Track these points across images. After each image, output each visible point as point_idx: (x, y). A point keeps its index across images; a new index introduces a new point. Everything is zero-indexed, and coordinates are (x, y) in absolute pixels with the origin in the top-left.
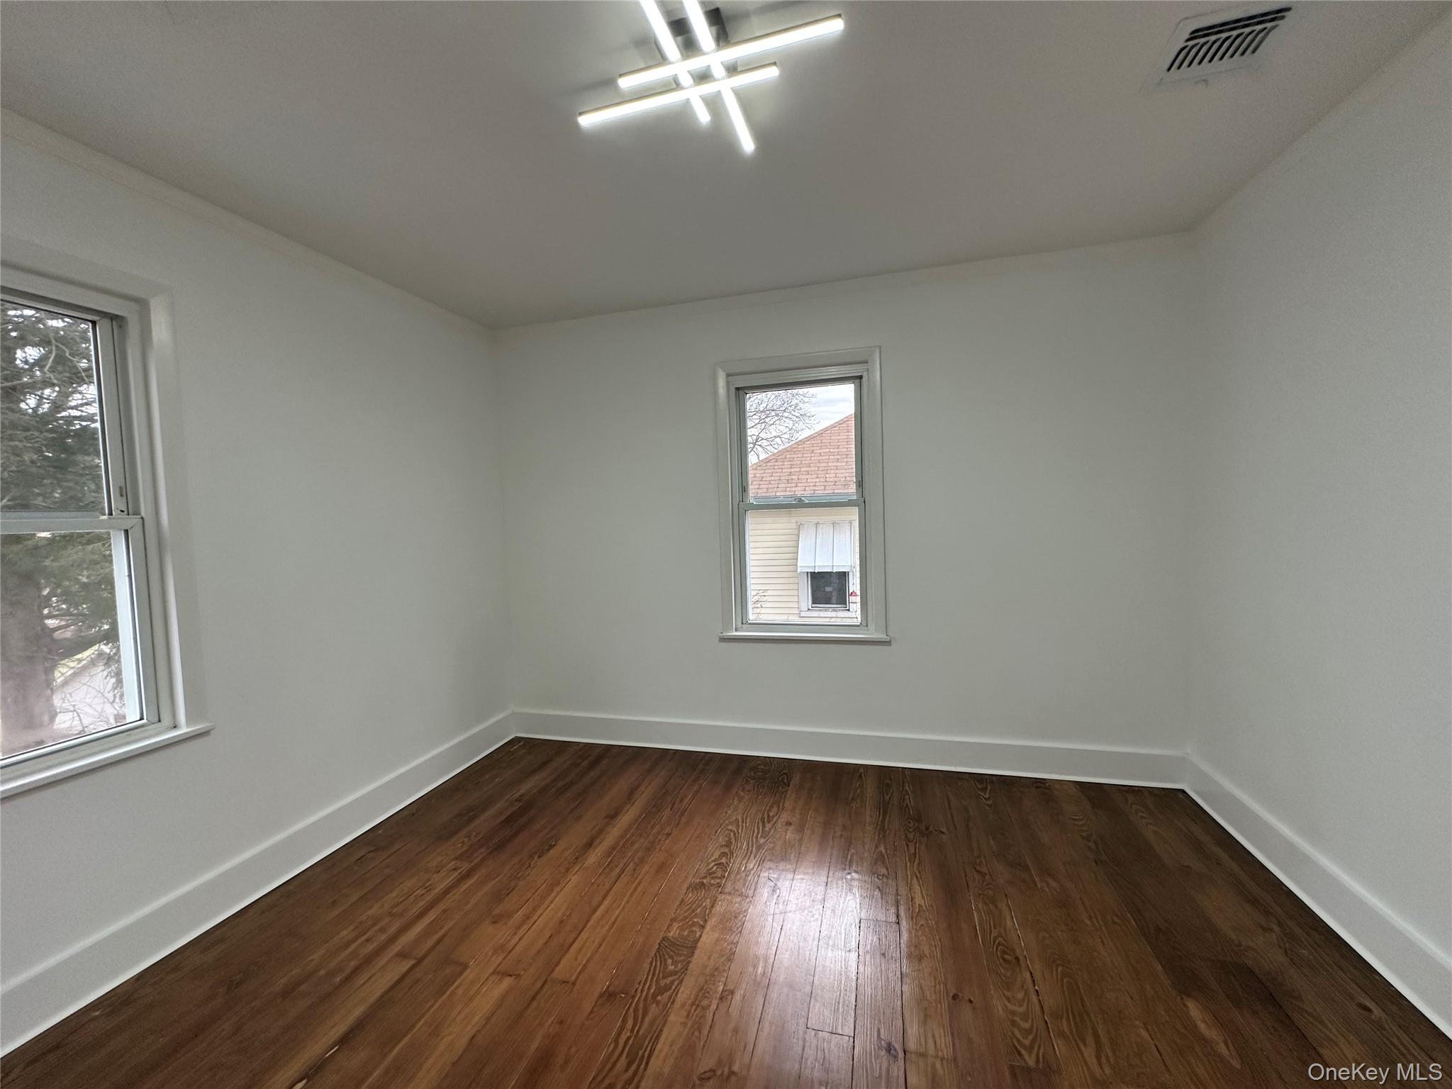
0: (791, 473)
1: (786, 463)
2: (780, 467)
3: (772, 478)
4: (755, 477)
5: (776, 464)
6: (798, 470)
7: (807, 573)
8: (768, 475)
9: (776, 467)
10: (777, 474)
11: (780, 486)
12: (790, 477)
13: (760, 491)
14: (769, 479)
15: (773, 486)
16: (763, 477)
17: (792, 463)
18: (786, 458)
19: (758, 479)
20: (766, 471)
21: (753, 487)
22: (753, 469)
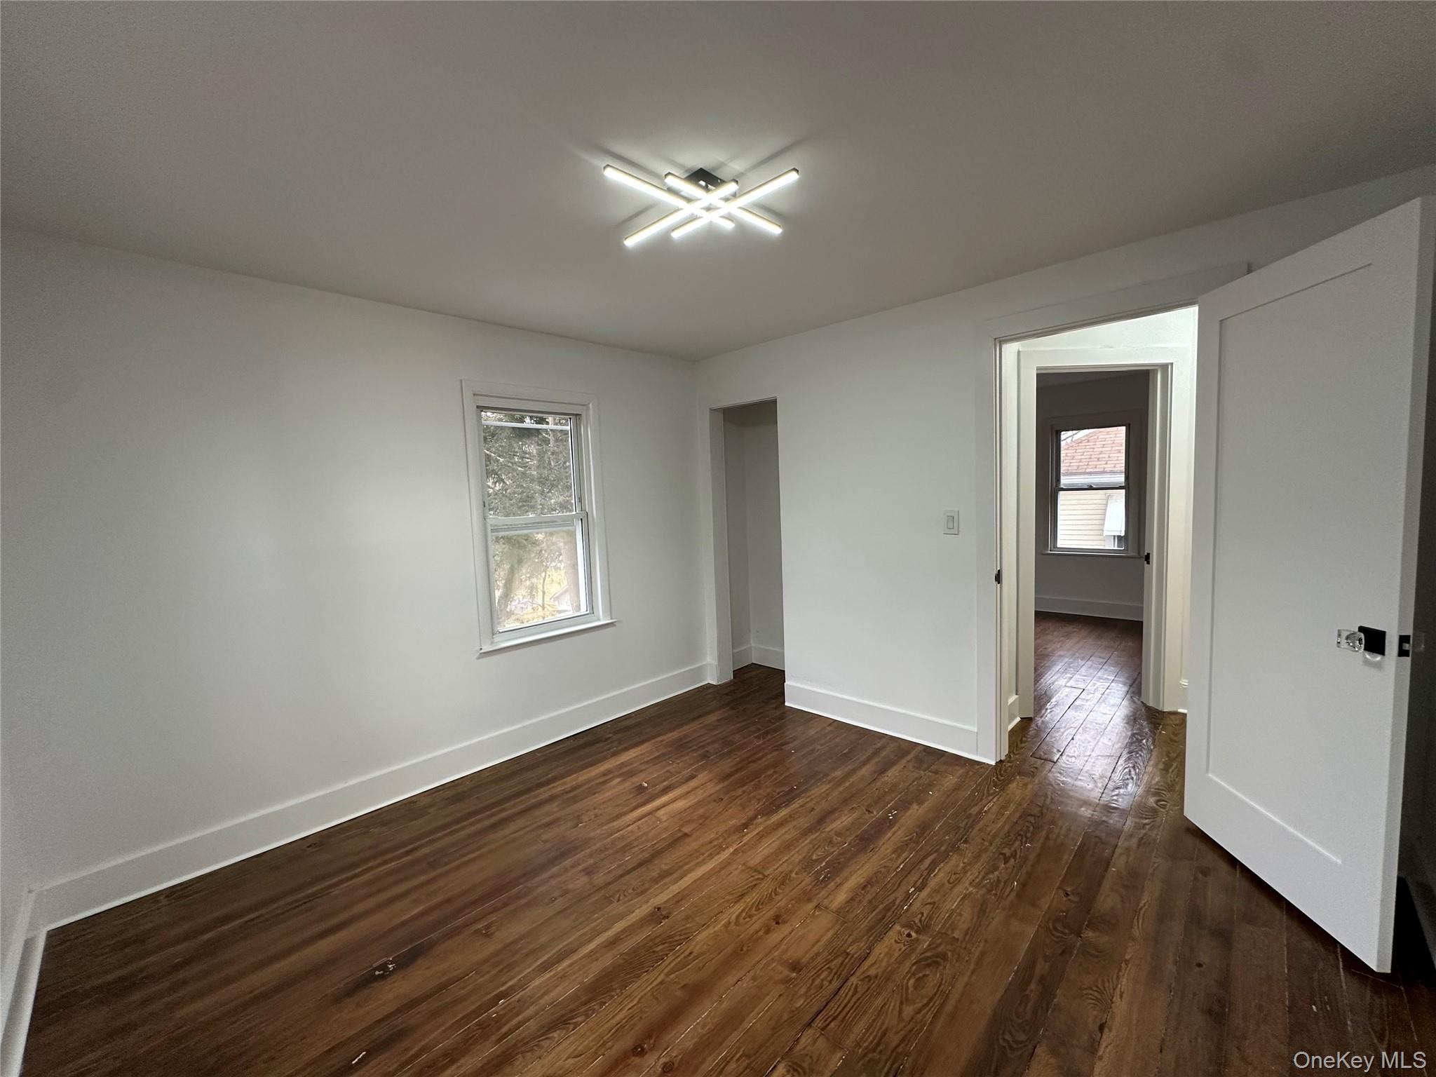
0: (1101, 453)
1: (1097, 443)
2: (1092, 447)
3: (1083, 457)
4: (1066, 456)
5: (1088, 444)
6: (1110, 449)
7: (1114, 536)
8: (1080, 454)
9: (1088, 447)
10: (1088, 453)
11: (1090, 463)
12: (1101, 456)
13: (1070, 468)
14: (1080, 457)
15: (1083, 464)
16: (1074, 457)
17: (1104, 443)
18: (1098, 438)
19: (1069, 458)
20: (1078, 451)
21: (1064, 464)
22: (1065, 449)
